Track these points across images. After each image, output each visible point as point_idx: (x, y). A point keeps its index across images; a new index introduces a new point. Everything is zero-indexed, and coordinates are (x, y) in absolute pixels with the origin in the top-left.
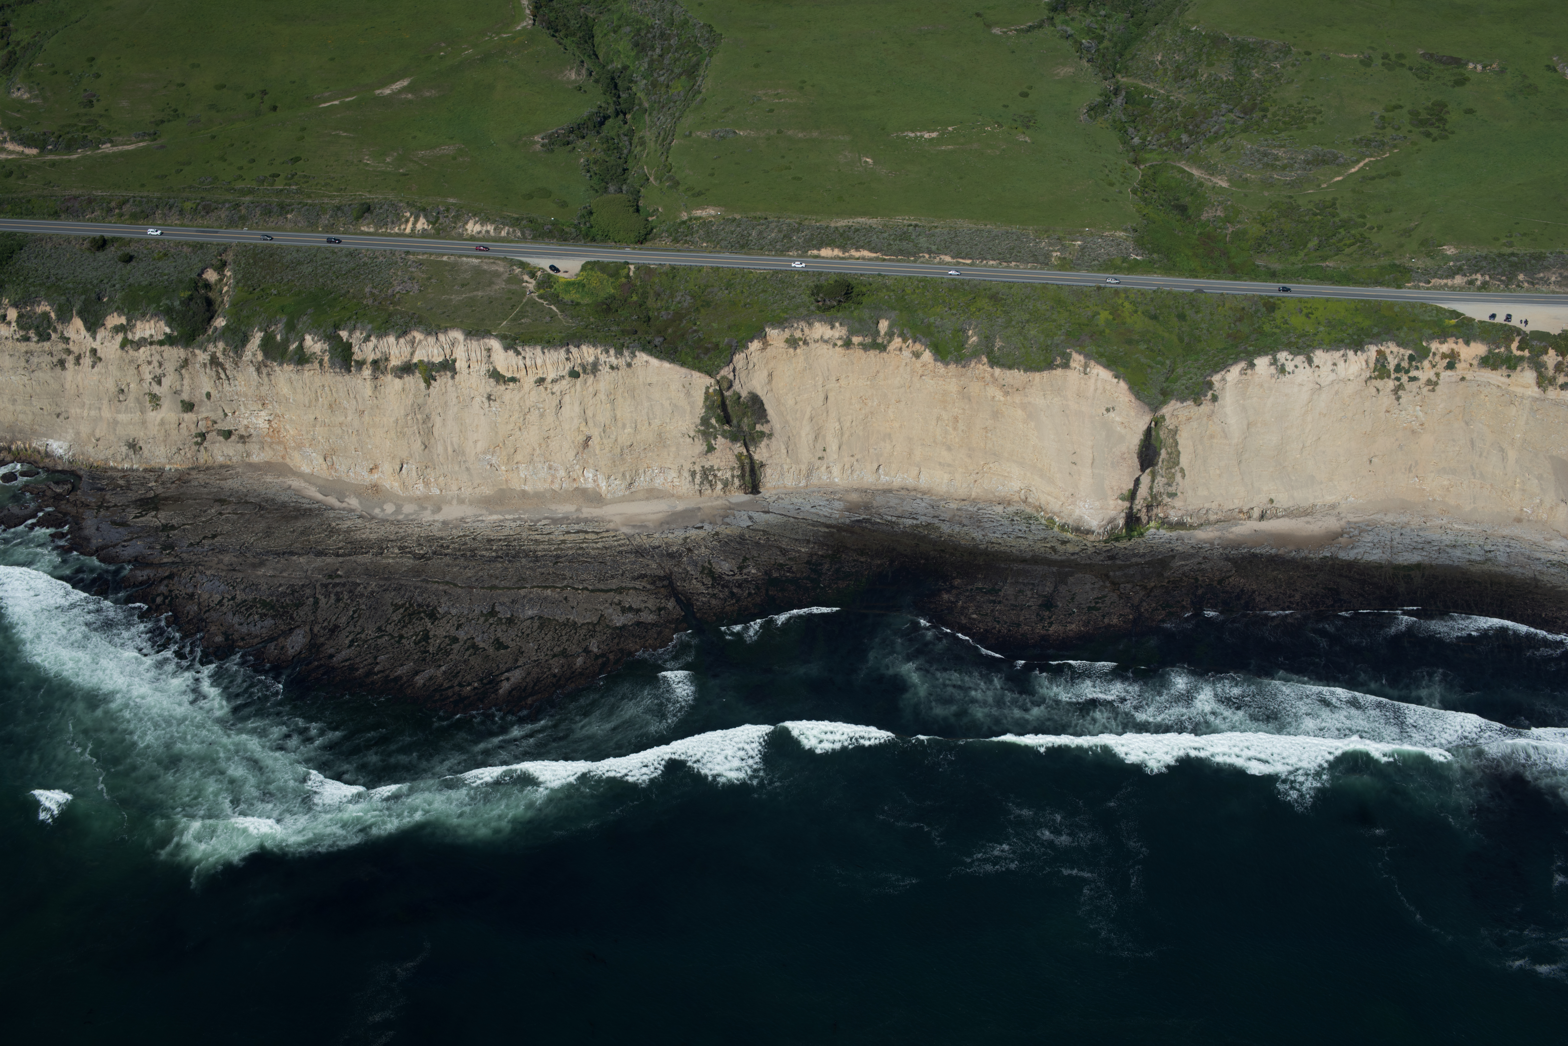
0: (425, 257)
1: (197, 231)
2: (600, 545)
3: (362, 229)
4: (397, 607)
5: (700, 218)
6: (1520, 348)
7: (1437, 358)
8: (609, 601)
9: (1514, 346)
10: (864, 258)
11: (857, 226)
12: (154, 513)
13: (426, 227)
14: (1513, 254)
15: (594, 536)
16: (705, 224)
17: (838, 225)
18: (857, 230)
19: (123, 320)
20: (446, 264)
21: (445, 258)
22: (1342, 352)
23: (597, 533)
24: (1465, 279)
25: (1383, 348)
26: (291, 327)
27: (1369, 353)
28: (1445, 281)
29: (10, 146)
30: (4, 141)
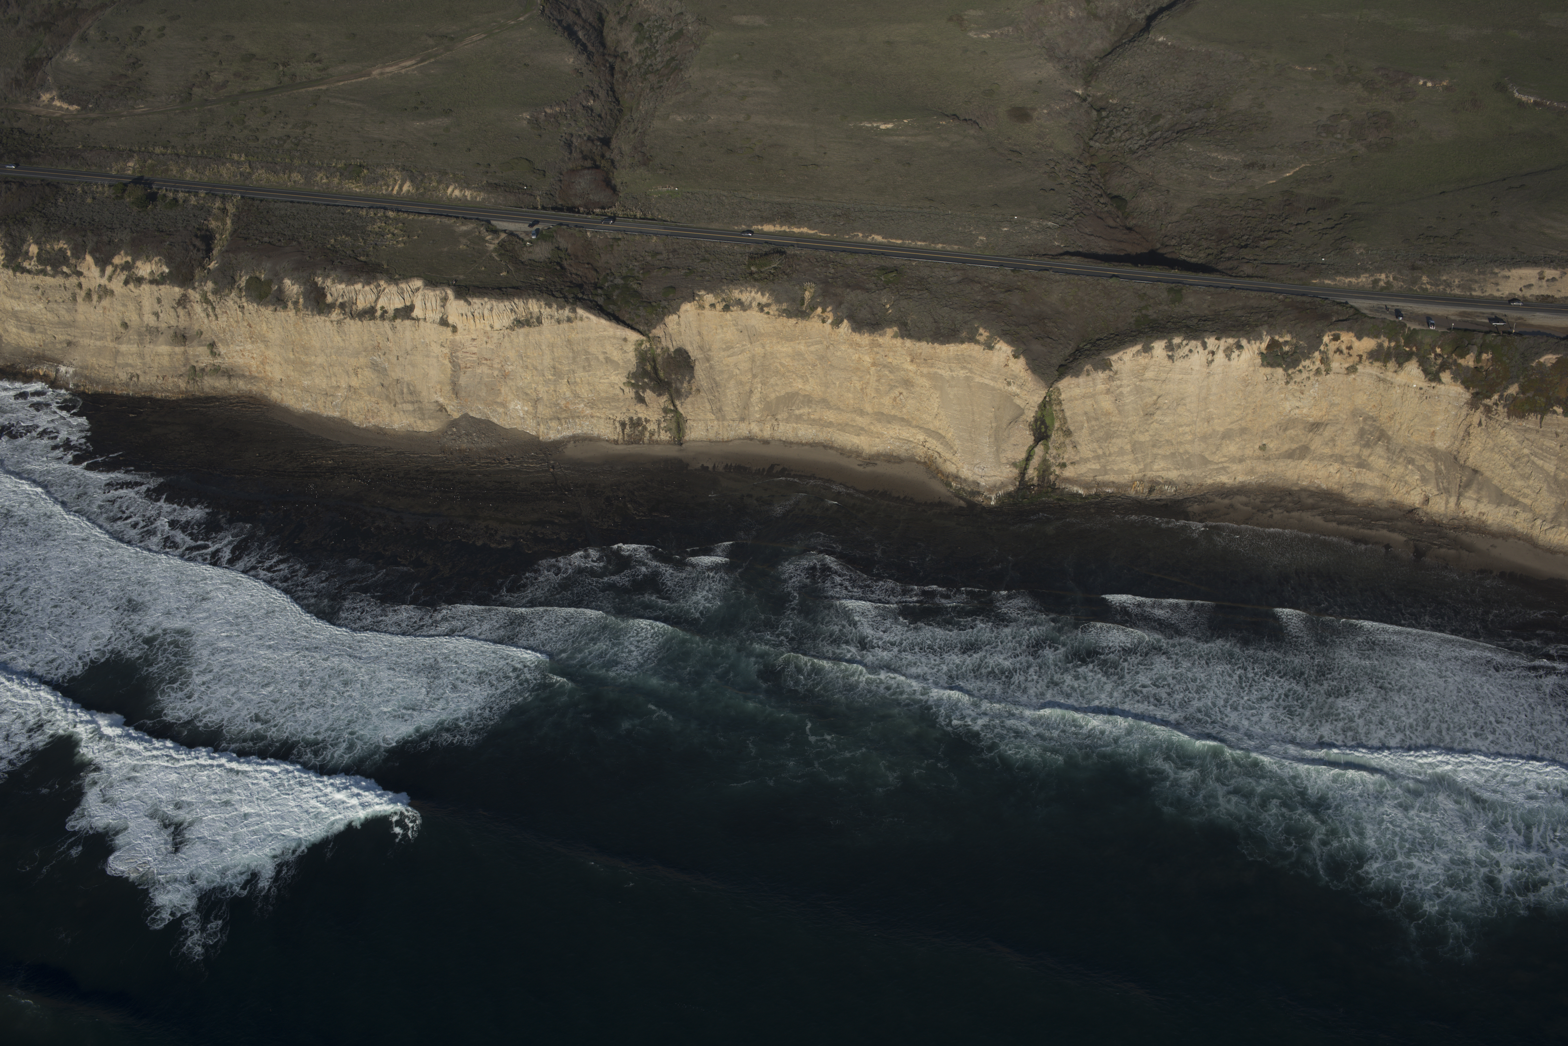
3: (354, 189)
6: (1408, 344)
9: (1403, 342)
13: (411, 189)
18: (801, 209)
19: (128, 259)
22: (1236, 339)
24: (1370, 279)
25: (1276, 336)
26: (274, 271)
27: (1262, 341)
28: (1350, 279)
29: (57, 103)
30: (53, 99)
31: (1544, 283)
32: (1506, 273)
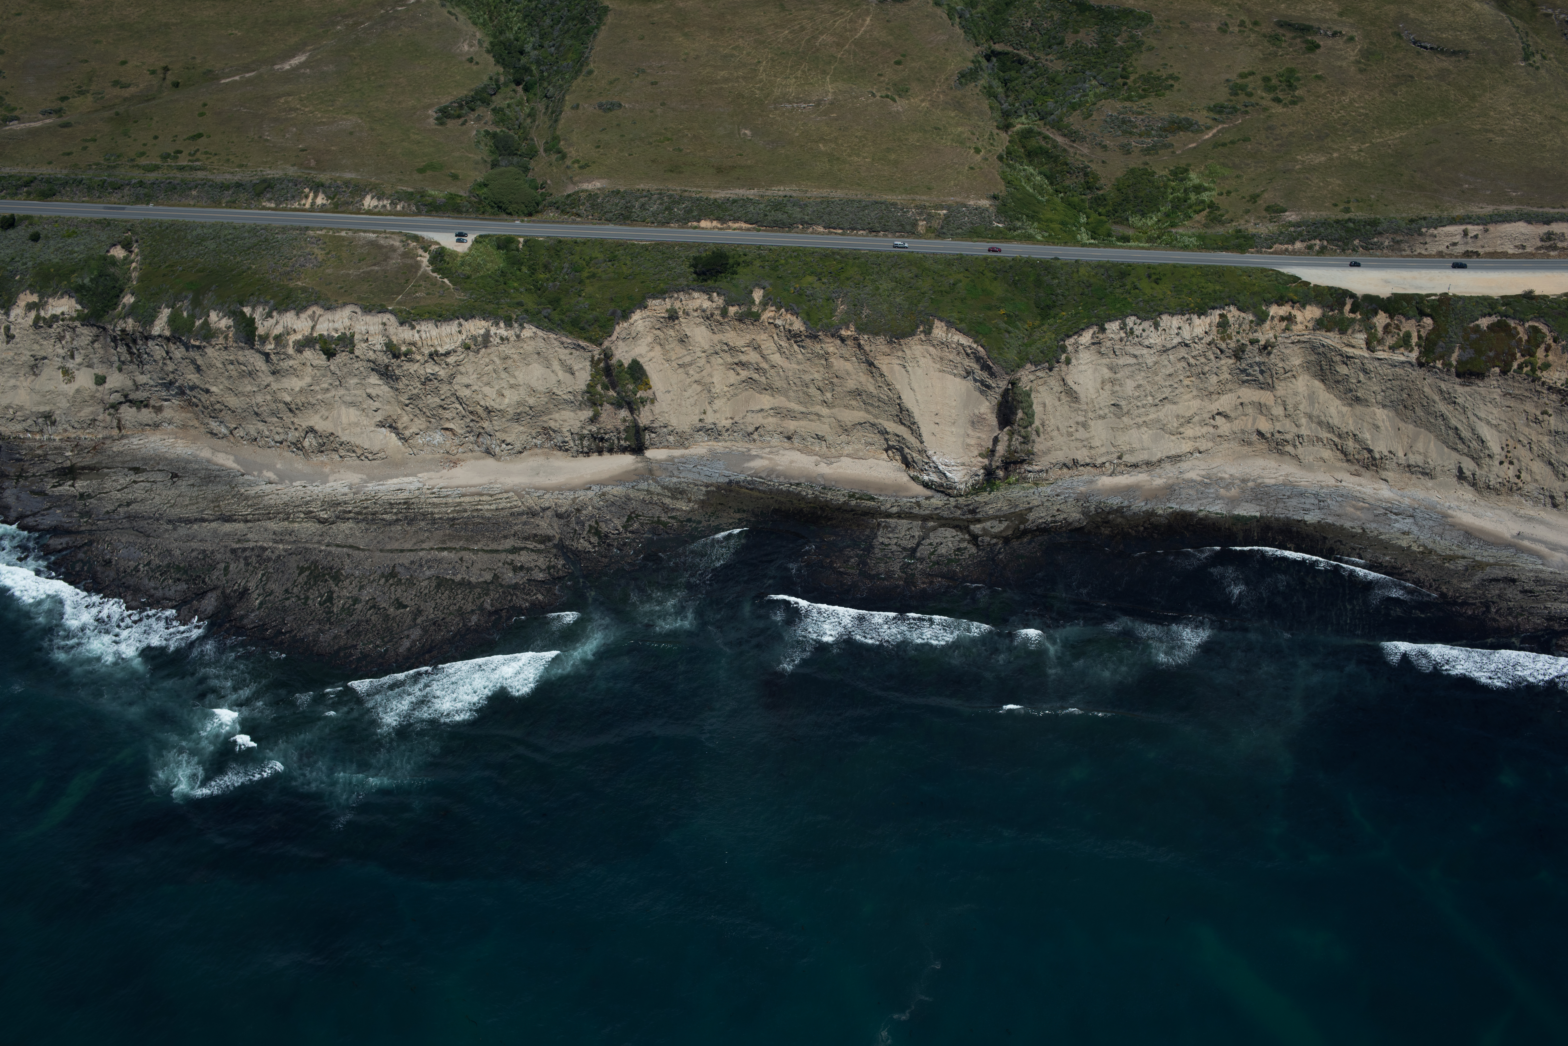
0: (323, 232)
1: (105, 208)
2: (493, 507)
3: (264, 204)
4: (302, 570)
5: (587, 191)
6: (1352, 311)
7: (1276, 321)
8: (502, 561)
9: (1348, 307)
10: (741, 229)
11: (735, 197)
12: (70, 483)
13: (325, 202)
14: (1350, 220)
15: (488, 498)
16: (592, 196)
17: (717, 196)
18: (735, 201)
19: (35, 298)
20: (343, 239)
21: (343, 234)
22: (1187, 316)
23: (491, 496)
24: (1305, 244)
25: (1225, 312)
26: (196, 303)
27: (1213, 317)
28: (1286, 246)
31: (1470, 240)
32: (1432, 232)
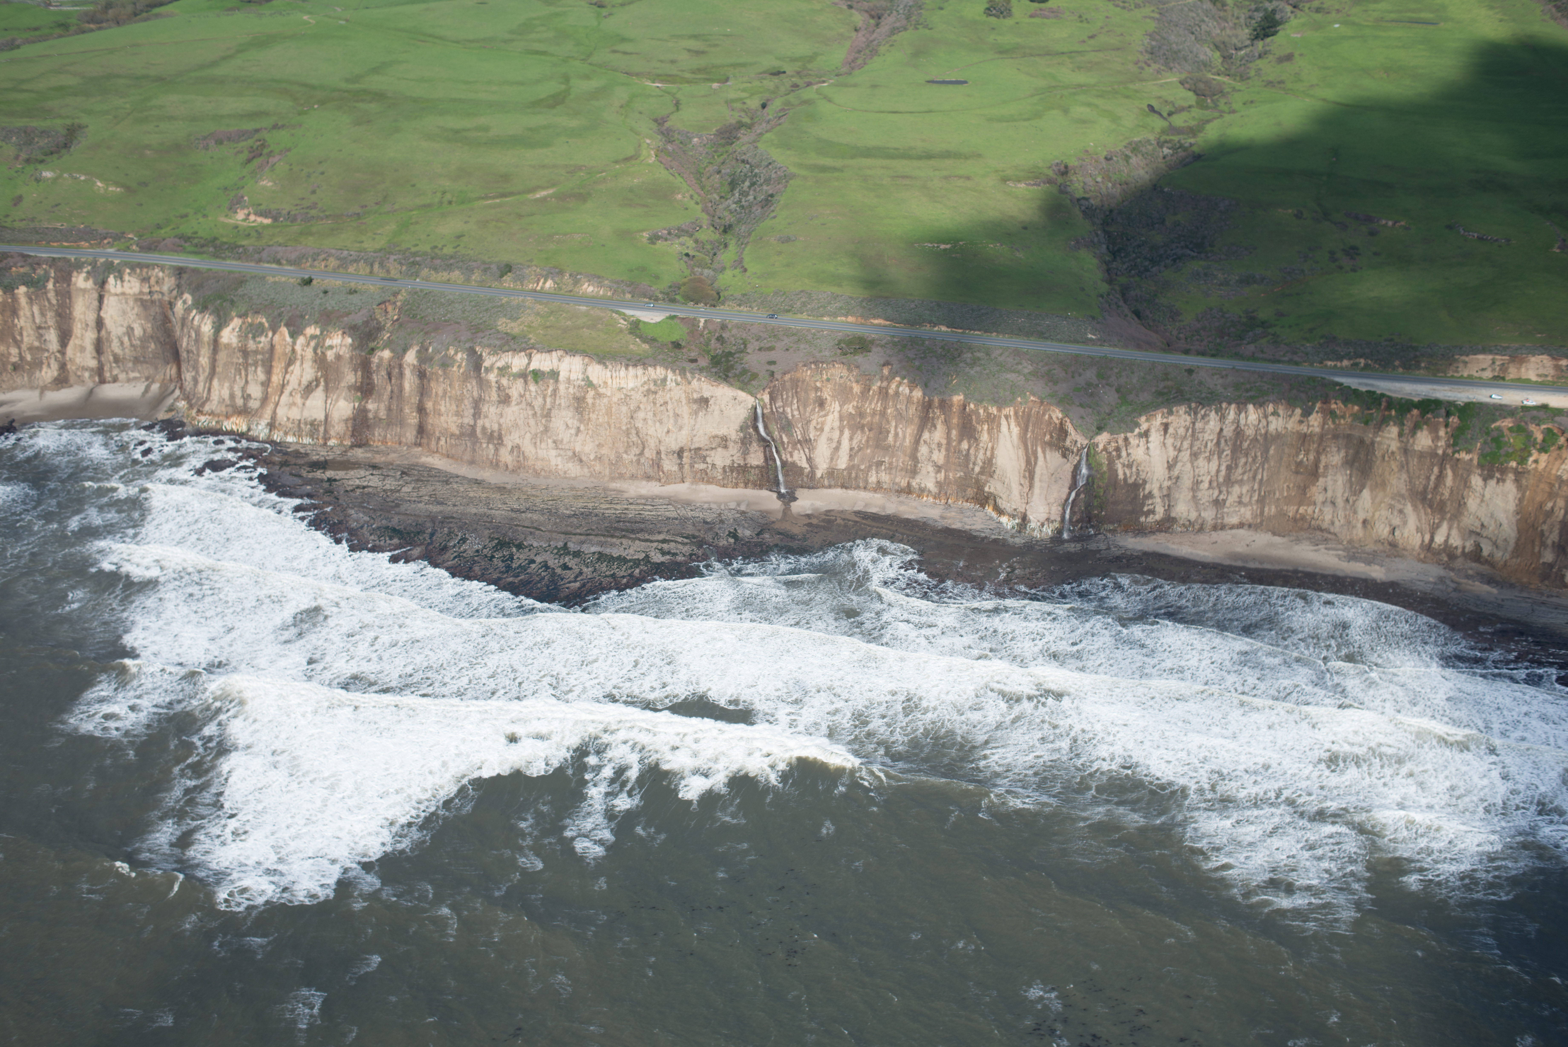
2: (653, 513)
3: (504, 284)
6: (1388, 409)
8: (654, 547)
9: (1384, 406)
10: (879, 324)
12: (321, 471)
13: (552, 286)
15: (650, 507)
19: (318, 332)
22: (1243, 406)
23: (653, 505)
24: (1351, 362)
26: (440, 342)
28: (1335, 363)
29: (252, 218)
30: (249, 215)
31: (1497, 367)
32: (1464, 358)
